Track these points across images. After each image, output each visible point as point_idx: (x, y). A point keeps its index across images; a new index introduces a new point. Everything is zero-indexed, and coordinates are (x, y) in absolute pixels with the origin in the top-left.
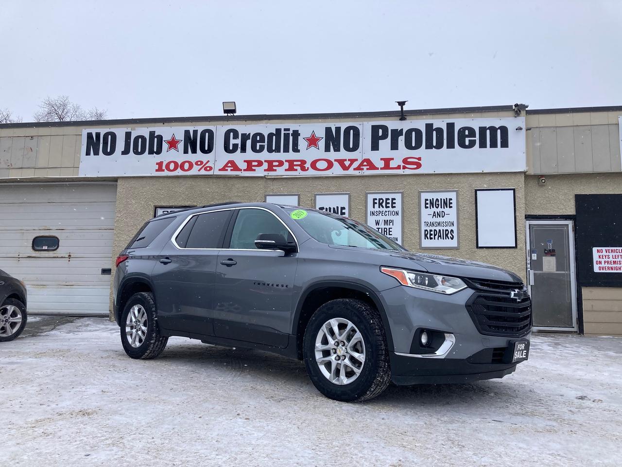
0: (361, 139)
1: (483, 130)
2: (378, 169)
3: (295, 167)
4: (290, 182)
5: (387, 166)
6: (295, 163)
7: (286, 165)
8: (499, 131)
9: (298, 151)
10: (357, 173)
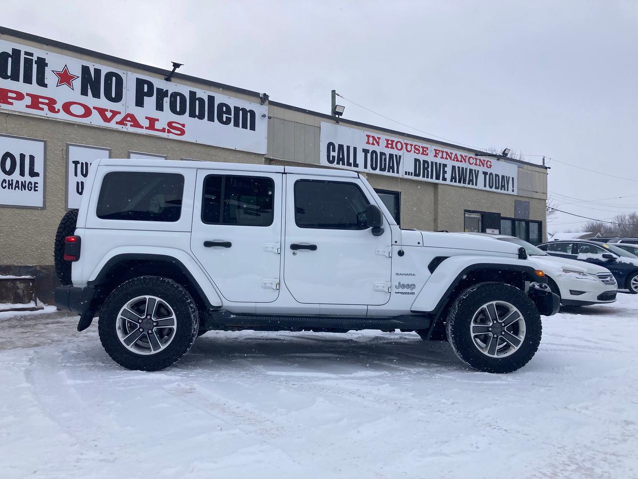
0: (124, 90)
1: (237, 109)
2: (142, 127)
3: (41, 106)
4: (32, 123)
5: (152, 127)
6: (41, 100)
7: (28, 100)
8: (249, 114)
9: (45, 86)
10: (119, 127)
